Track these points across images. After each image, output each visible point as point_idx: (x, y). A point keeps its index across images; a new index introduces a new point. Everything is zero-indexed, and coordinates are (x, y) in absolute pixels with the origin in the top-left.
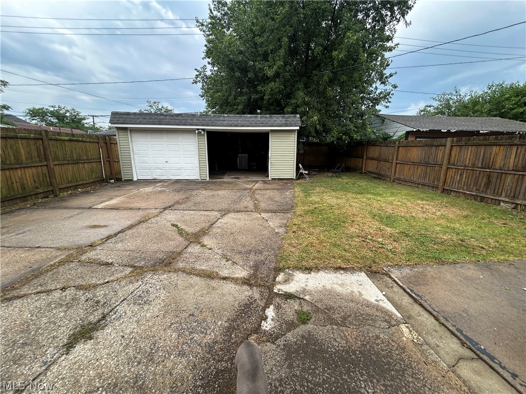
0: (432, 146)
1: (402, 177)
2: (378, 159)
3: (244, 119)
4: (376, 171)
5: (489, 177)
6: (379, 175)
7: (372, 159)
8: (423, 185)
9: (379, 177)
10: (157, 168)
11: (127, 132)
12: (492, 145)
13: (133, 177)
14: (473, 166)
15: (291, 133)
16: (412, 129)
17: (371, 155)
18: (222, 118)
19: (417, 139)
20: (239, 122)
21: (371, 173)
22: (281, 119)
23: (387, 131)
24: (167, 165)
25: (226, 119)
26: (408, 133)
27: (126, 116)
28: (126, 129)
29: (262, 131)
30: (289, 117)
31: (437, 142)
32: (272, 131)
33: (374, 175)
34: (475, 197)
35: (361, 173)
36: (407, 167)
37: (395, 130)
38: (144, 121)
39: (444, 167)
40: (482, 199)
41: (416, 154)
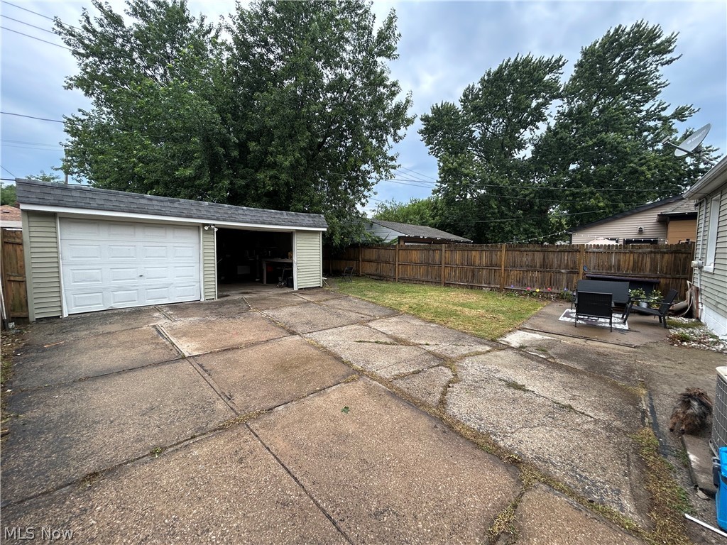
0: (429, 250)
1: (406, 276)
2: (377, 261)
3: (269, 215)
4: (375, 273)
5: (473, 271)
6: (380, 276)
7: (370, 261)
8: (427, 282)
9: (381, 278)
10: (120, 289)
11: (55, 223)
12: (472, 250)
13: (61, 311)
14: (462, 264)
15: (314, 235)
16: (404, 235)
17: (367, 257)
18: (241, 212)
19: (406, 244)
20: (265, 218)
21: (370, 275)
22: (307, 218)
23: (377, 234)
24: (142, 281)
25: (246, 212)
26: (399, 238)
27: (59, 192)
28: (54, 215)
29: (284, 231)
30: (315, 217)
31: (434, 246)
32: (298, 231)
33: (375, 277)
34: (467, 287)
35: (358, 276)
36: (409, 268)
37: (387, 234)
38: (108, 204)
39: (443, 267)
40: (472, 287)
41: (416, 256)
